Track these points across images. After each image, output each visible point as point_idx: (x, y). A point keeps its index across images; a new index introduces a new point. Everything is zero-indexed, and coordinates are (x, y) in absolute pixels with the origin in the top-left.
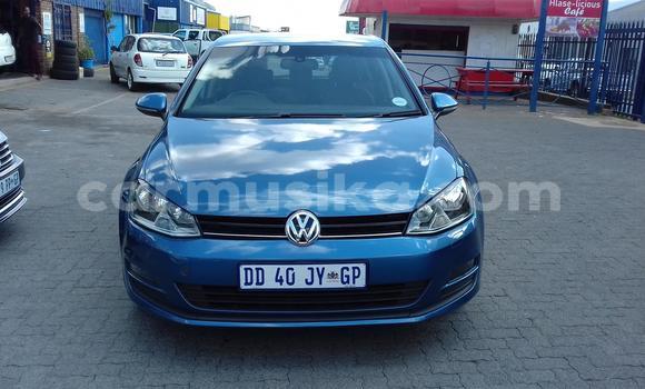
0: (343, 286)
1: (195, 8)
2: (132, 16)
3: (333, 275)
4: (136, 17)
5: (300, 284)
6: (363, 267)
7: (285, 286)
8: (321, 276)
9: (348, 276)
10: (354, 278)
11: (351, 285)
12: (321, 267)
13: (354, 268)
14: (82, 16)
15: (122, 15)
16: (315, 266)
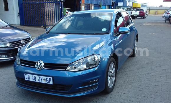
0: (47, 83)
1: (129, 2)
2: (108, 6)
3: (44, 80)
4: (110, 6)
5: (37, 81)
6: (51, 78)
7: (34, 81)
8: (42, 79)
9: (48, 80)
10: (50, 81)
11: (49, 83)
12: (41, 77)
13: (49, 78)
14: (93, 6)
15: (105, 5)
16: (40, 76)
